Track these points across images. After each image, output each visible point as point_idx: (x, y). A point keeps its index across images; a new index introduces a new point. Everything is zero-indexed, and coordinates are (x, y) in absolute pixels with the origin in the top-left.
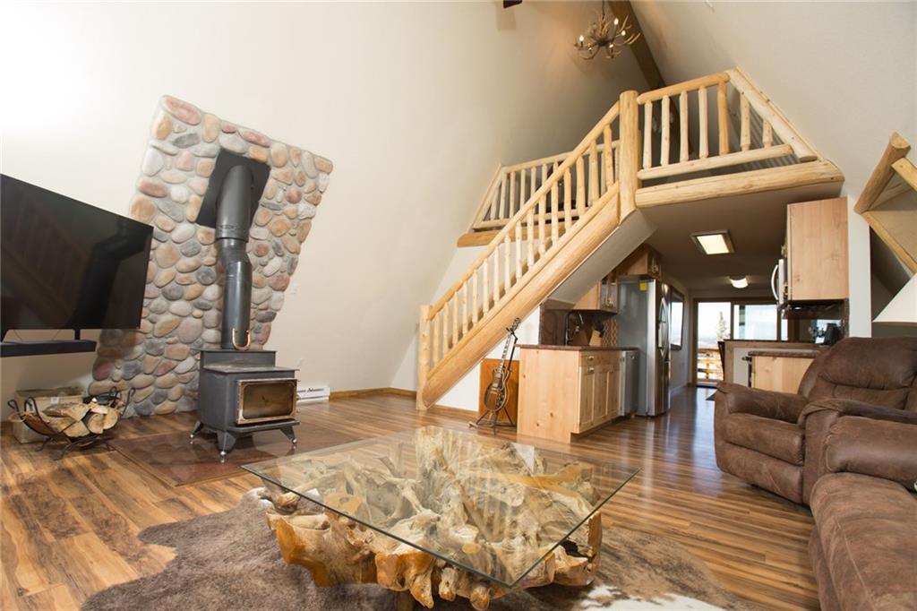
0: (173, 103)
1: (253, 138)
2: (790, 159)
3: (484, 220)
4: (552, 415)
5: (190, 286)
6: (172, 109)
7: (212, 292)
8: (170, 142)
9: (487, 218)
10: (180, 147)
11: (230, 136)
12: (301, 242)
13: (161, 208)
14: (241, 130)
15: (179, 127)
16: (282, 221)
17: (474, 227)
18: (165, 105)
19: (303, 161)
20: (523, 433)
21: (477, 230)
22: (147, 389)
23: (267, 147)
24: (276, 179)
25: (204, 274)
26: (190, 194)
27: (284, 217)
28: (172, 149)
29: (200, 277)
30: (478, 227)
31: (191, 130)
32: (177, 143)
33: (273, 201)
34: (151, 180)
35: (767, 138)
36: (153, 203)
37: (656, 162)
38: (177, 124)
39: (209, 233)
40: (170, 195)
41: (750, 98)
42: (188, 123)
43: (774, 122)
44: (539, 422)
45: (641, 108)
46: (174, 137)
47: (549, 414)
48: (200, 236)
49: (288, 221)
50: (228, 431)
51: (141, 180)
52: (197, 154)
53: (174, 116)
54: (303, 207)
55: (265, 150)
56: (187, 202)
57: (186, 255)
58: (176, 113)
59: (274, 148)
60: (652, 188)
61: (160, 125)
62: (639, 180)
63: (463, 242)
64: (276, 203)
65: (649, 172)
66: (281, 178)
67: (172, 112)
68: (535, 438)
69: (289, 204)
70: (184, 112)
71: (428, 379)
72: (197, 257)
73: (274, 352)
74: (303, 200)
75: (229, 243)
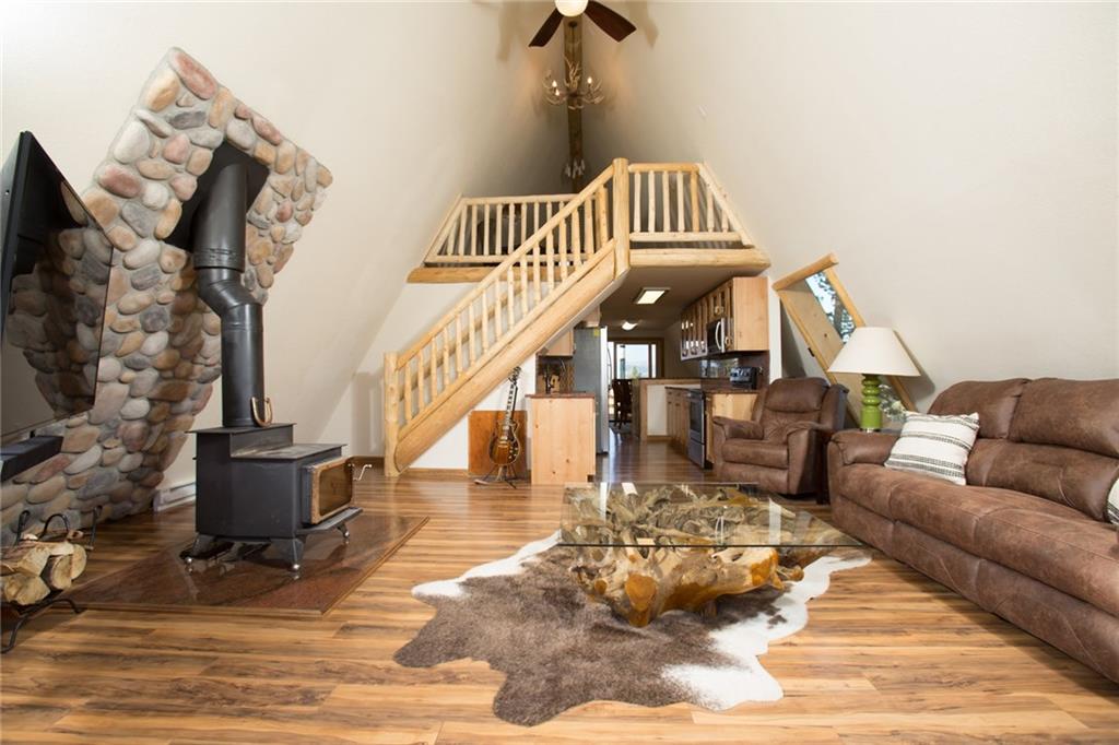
0: (188, 63)
1: (268, 132)
2: (738, 245)
3: (440, 254)
4: (568, 461)
5: (130, 335)
6: (185, 71)
7: (157, 342)
8: (165, 117)
9: (443, 252)
10: (176, 128)
11: (242, 123)
12: (275, 272)
13: (125, 214)
14: (256, 119)
15: (187, 100)
16: (266, 245)
17: (427, 261)
18: (176, 65)
19: (308, 170)
20: (540, 483)
21: (428, 265)
22: (14, 508)
23: (276, 145)
24: (273, 188)
25: (155, 316)
26: (170, 198)
27: (269, 240)
28: (166, 129)
29: (148, 321)
30: (431, 261)
31: (199, 106)
32: (177, 122)
33: (262, 217)
34: (124, 170)
35: (725, 226)
36: (115, 205)
37: (644, 228)
38: (185, 95)
39: (179, 256)
40: (143, 195)
41: (713, 190)
42: (198, 96)
43: (729, 214)
44: (555, 469)
45: (631, 176)
46: (175, 111)
47: (564, 461)
48: (167, 260)
49: (272, 245)
50: (297, 537)
51: (108, 168)
52: (195, 141)
53: (183, 81)
54: (292, 226)
55: (272, 148)
56: (164, 209)
57: (137, 287)
58: (188, 78)
59: (286, 149)
60: (644, 251)
61: (164, 91)
62: (631, 242)
63: (414, 278)
64: (265, 220)
65: (638, 236)
66: (280, 188)
67: (183, 75)
68: (552, 486)
69: (278, 223)
70: (199, 79)
71: (400, 440)
72: (150, 291)
73: (290, 427)
74: (292, 219)
75: (220, 275)
